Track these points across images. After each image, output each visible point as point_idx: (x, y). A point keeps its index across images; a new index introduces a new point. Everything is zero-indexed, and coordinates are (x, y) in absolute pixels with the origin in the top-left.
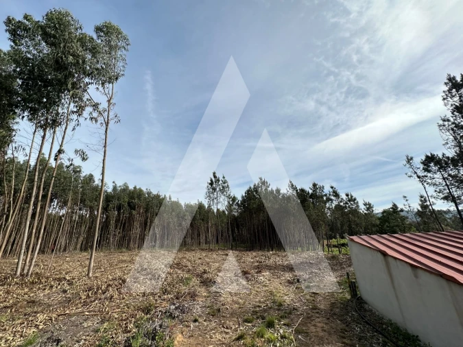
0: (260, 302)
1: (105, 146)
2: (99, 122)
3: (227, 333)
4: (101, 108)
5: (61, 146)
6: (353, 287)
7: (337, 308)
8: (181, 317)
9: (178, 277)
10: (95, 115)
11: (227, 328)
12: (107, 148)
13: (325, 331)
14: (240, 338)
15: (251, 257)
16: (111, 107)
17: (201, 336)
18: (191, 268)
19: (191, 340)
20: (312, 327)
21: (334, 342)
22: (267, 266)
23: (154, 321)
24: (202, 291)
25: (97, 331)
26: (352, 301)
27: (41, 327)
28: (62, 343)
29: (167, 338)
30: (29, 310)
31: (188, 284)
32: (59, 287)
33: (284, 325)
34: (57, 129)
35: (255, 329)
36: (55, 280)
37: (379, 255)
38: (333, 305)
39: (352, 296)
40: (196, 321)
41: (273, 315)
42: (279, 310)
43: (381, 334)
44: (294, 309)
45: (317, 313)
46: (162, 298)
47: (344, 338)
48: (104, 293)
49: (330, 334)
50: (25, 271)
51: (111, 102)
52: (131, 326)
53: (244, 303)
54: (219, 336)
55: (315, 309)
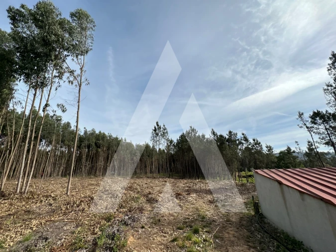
0: (189, 215)
1: (79, 102)
2: (74, 84)
3: (165, 237)
4: (76, 74)
5: (47, 101)
6: (256, 206)
7: (245, 221)
8: (132, 225)
9: (130, 196)
10: (71, 79)
11: (165, 233)
12: (80, 104)
13: (235, 237)
14: (174, 240)
15: (182, 184)
17: (146, 238)
18: (139, 190)
19: (140, 241)
20: (226, 234)
21: (241, 245)
22: (195, 190)
23: (113, 227)
24: (148, 207)
25: (73, 233)
26: (255, 216)
27: (34, 229)
28: (49, 240)
29: (123, 239)
30: (26, 217)
31: (137, 201)
32: (47, 202)
33: (206, 232)
34: (45, 89)
35: (185, 235)
36: (43, 196)
37: (276, 183)
38: (241, 219)
39: (255, 212)
40: (143, 227)
41: (198, 225)
42: (202, 221)
43: (276, 239)
44: (213, 221)
45: (230, 224)
46: (119, 211)
47: (249, 242)
48: (78, 207)
49: (239, 239)
50: (23, 190)
51: (83, 69)
52: (97, 230)
53: (178, 216)
54: (159, 239)
55: (229, 221)
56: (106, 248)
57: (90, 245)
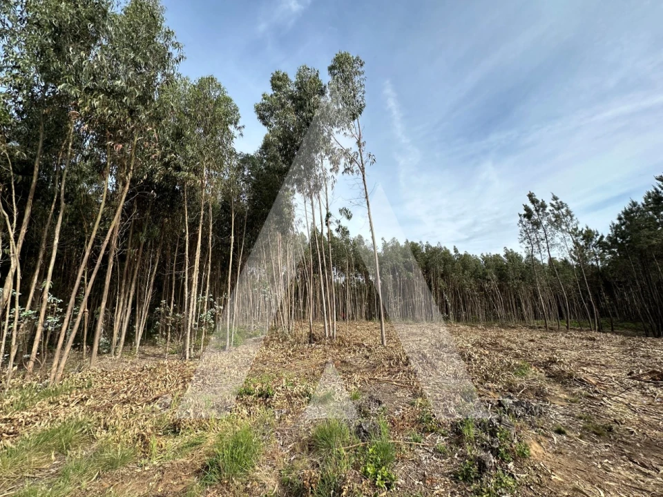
2: (355, 171)
3: (646, 474)
4: (352, 153)
5: (327, 209)
8: (528, 419)
11: (644, 466)
12: (369, 200)
16: (363, 148)
17: (579, 459)
19: (561, 458)
25: (412, 404)
27: (359, 386)
29: (516, 441)
31: (523, 374)
32: (361, 353)
34: (320, 193)
36: (355, 344)
40: (559, 432)
46: (485, 385)
48: (407, 365)
50: (331, 334)
51: (362, 141)
56: (482, 446)
57: (449, 432)
